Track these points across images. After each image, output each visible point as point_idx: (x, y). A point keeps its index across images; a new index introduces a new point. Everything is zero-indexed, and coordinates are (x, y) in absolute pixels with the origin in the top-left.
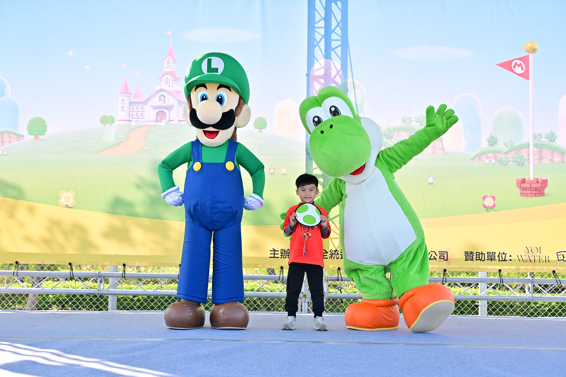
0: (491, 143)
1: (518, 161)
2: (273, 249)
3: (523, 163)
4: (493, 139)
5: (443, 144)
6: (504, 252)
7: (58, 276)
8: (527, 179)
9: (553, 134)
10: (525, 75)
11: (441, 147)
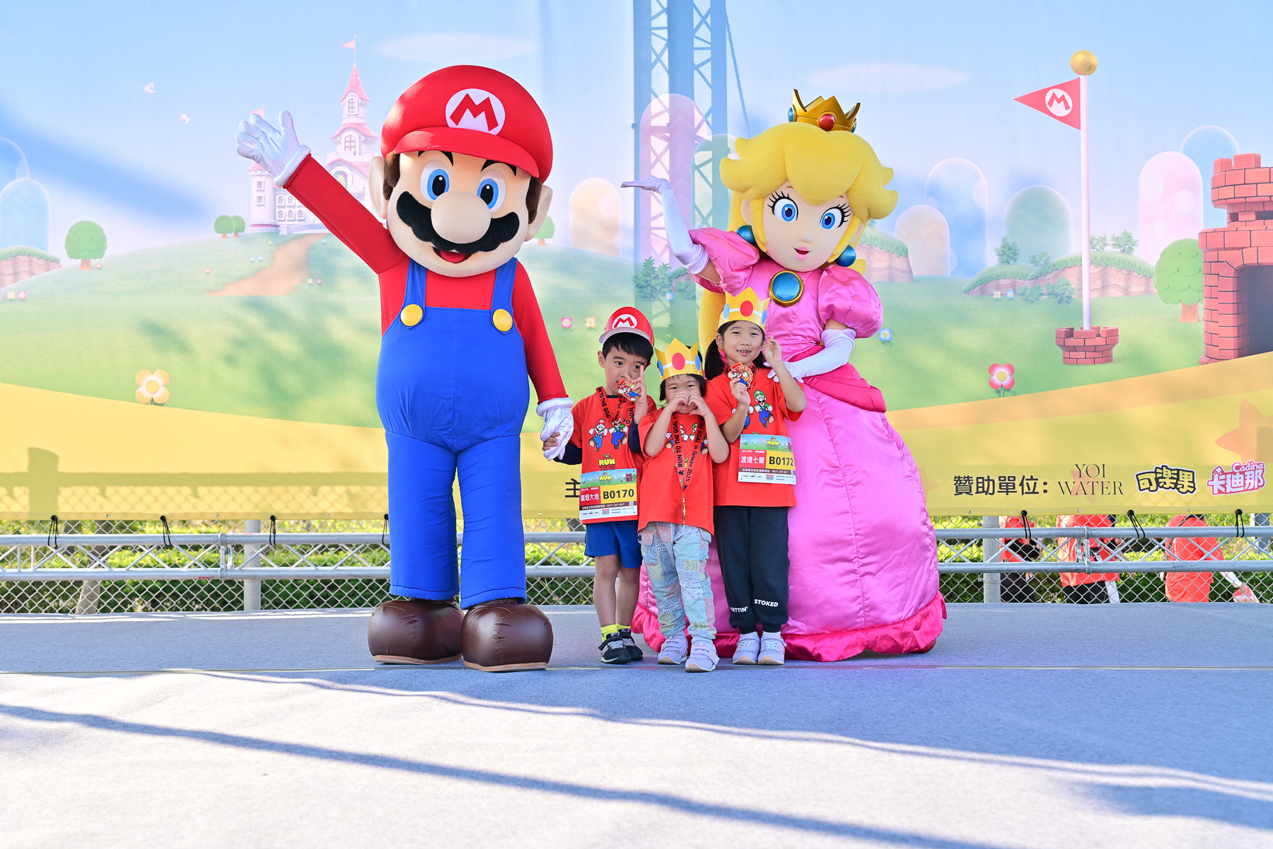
0: (1005, 257)
1: (1059, 292)
2: (572, 479)
3: (1069, 298)
4: (1009, 249)
5: (908, 263)
6: (1032, 477)
7: (139, 542)
8: (1077, 329)
9: (1130, 237)
10: (1072, 120)
11: (906, 269)
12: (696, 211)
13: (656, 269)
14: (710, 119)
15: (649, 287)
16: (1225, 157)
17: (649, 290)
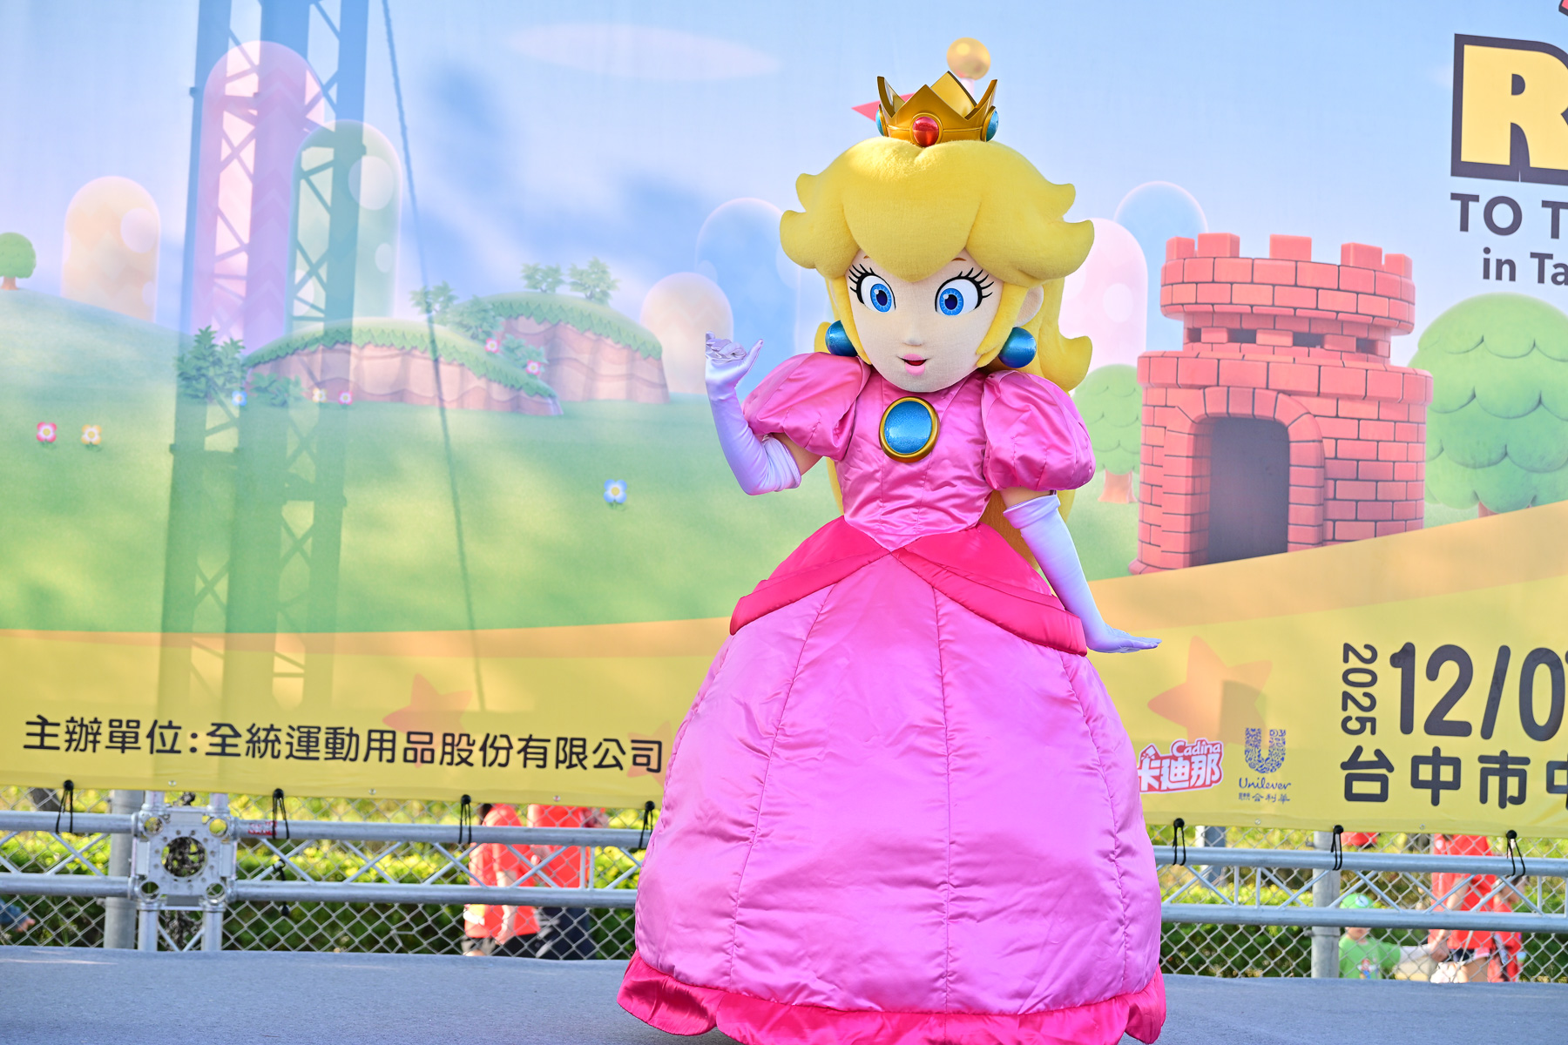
2: (39, 717)
5: (661, 370)
11: (656, 380)
12: (299, 256)
13: (218, 349)
14: (333, 92)
15: (203, 380)
16: (1184, 235)
17: (202, 384)
